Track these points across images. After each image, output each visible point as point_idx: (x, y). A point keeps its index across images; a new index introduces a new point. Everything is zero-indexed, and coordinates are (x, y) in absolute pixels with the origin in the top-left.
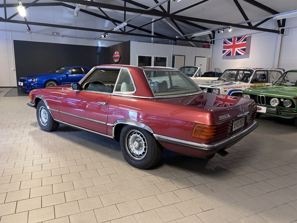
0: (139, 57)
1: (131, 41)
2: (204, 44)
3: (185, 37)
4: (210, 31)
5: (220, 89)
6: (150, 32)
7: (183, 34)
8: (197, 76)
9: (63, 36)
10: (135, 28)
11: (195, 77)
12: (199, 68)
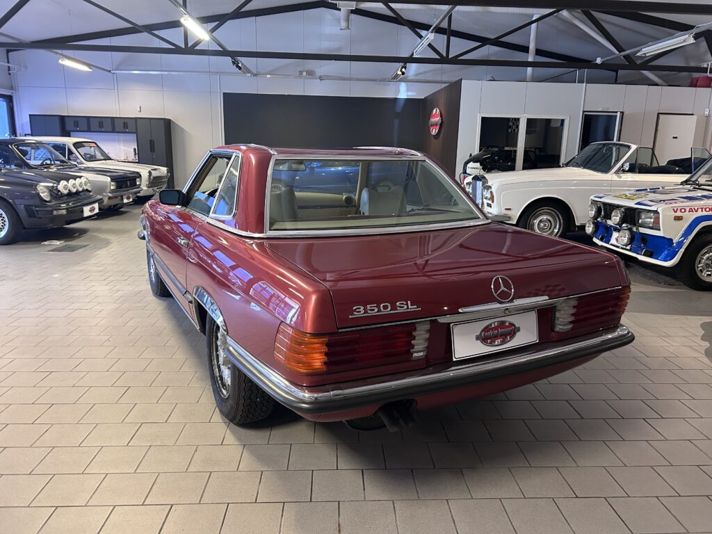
0: (483, 119)
1: (463, 81)
2: (696, 75)
3: (624, 56)
4: (687, 36)
5: (659, 213)
6: (525, 49)
7: (620, 49)
8: (624, 171)
9: (321, 78)
10: (484, 41)
11: (617, 172)
12: (634, 147)
